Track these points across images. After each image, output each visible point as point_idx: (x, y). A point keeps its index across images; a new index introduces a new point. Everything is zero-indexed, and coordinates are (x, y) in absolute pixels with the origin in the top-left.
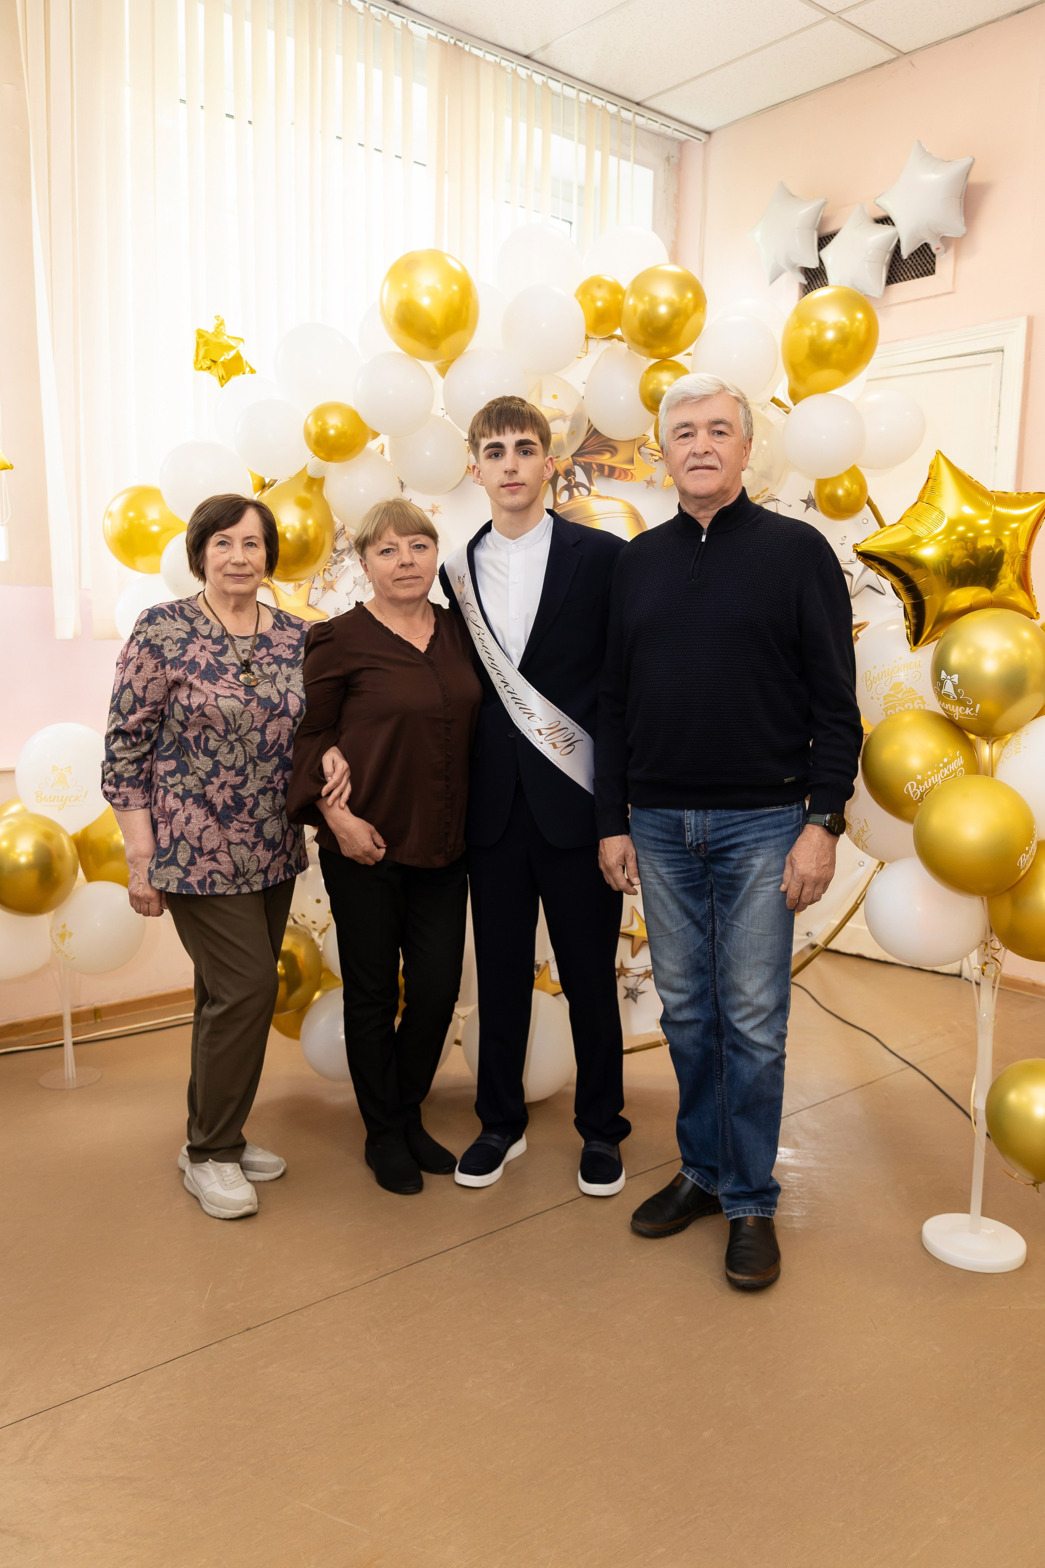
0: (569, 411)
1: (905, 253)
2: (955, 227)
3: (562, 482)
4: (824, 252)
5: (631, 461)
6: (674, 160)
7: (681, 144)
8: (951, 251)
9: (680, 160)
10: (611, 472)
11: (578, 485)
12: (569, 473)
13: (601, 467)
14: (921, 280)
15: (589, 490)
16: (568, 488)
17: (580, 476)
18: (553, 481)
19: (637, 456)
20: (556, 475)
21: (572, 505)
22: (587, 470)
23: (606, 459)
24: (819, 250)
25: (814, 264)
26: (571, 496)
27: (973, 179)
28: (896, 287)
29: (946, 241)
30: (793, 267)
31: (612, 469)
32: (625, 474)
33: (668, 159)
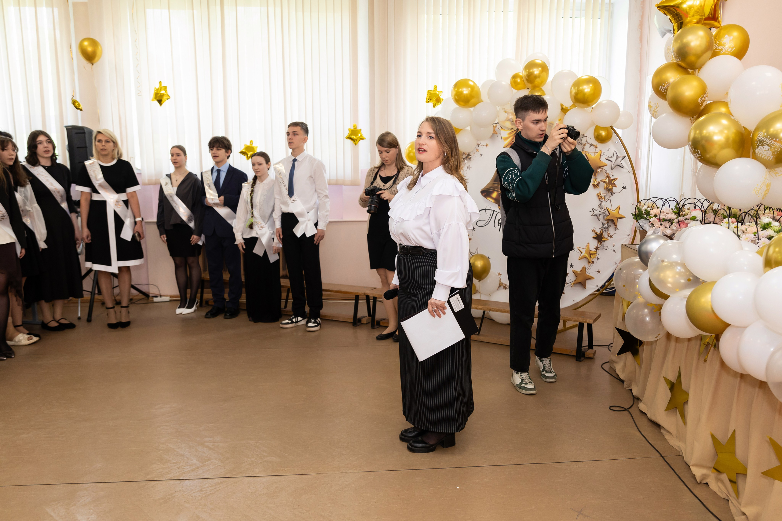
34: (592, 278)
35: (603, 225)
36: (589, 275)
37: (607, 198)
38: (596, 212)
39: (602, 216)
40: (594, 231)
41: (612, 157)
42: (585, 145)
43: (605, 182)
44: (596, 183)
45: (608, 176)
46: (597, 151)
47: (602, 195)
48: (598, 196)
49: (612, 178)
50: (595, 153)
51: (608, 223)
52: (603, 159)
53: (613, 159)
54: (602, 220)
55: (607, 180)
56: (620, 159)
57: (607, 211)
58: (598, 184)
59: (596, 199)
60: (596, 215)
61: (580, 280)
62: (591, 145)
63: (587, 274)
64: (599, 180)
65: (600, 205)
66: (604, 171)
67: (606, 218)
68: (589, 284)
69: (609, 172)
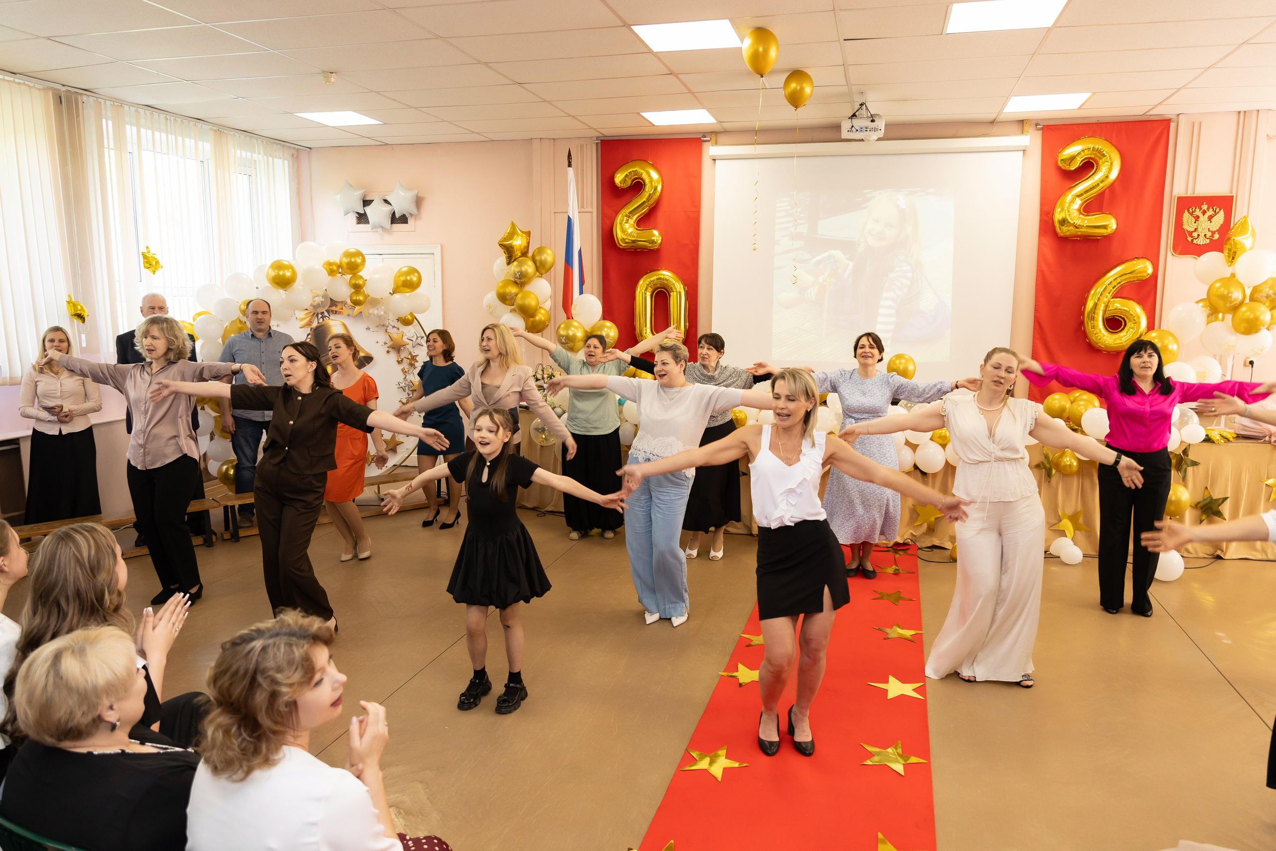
0: (321, 293)
1: (397, 216)
2: (414, 210)
3: (320, 316)
4: (365, 208)
5: (342, 309)
6: (295, 156)
7: (298, 150)
8: (413, 217)
9: (298, 155)
10: (336, 312)
11: (325, 316)
12: (322, 313)
13: (332, 311)
14: (403, 224)
15: (329, 318)
16: (322, 317)
17: (326, 314)
18: (317, 316)
19: (344, 307)
20: (318, 314)
21: (324, 323)
22: (328, 311)
23: (334, 308)
24: (364, 207)
25: (362, 212)
26: (323, 320)
27: (419, 195)
28: (394, 225)
29: (411, 215)
30: (354, 211)
31: (336, 311)
32: (340, 313)
33: (293, 155)
34: (402, 443)
35: (409, 395)
36: (399, 440)
37: (410, 371)
38: (401, 385)
39: (407, 388)
40: (400, 401)
41: (413, 337)
42: (388, 327)
43: (408, 359)
44: (400, 360)
45: (410, 353)
46: (399, 332)
47: (406, 370)
48: (403, 371)
49: (414, 354)
50: (397, 333)
51: (413, 393)
52: (405, 339)
53: (414, 339)
54: (407, 391)
55: (410, 357)
56: (420, 338)
57: (411, 383)
58: (402, 361)
59: (401, 373)
60: (401, 387)
61: (391, 447)
62: (394, 327)
63: (397, 440)
64: (402, 357)
65: (405, 378)
66: (406, 349)
67: (411, 389)
68: (399, 449)
69: (411, 350)
